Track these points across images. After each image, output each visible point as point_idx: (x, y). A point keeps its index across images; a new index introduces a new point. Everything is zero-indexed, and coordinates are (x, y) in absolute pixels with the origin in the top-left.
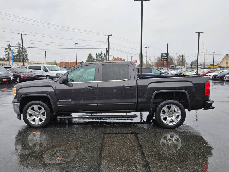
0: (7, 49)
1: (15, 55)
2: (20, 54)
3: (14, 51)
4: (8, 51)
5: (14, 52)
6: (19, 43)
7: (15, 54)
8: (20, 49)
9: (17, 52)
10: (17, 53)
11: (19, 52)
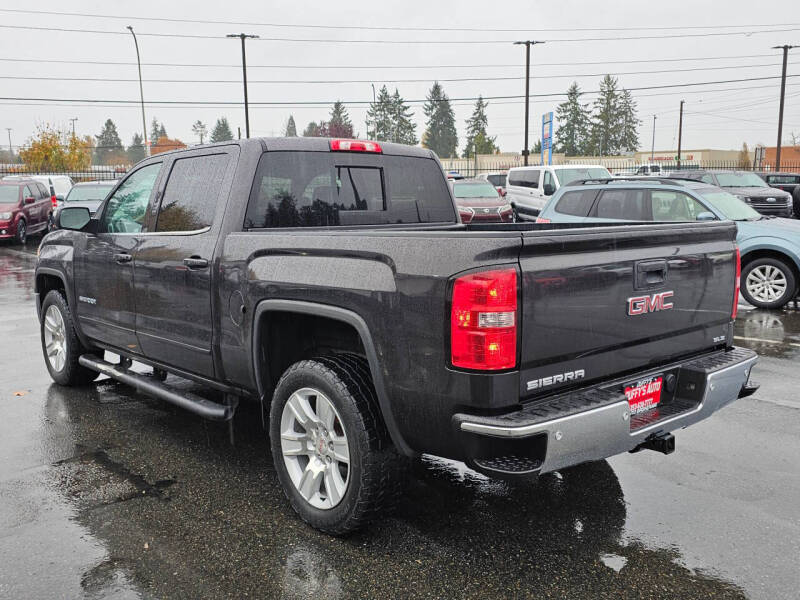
0: (565, 105)
1: (590, 128)
2: (607, 122)
3: (588, 113)
4: (568, 114)
5: (589, 116)
6: (609, 79)
7: (591, 124)
8: (608, 103)
9: (598, 117)
10: (597, 121)
11: (606, 116)
